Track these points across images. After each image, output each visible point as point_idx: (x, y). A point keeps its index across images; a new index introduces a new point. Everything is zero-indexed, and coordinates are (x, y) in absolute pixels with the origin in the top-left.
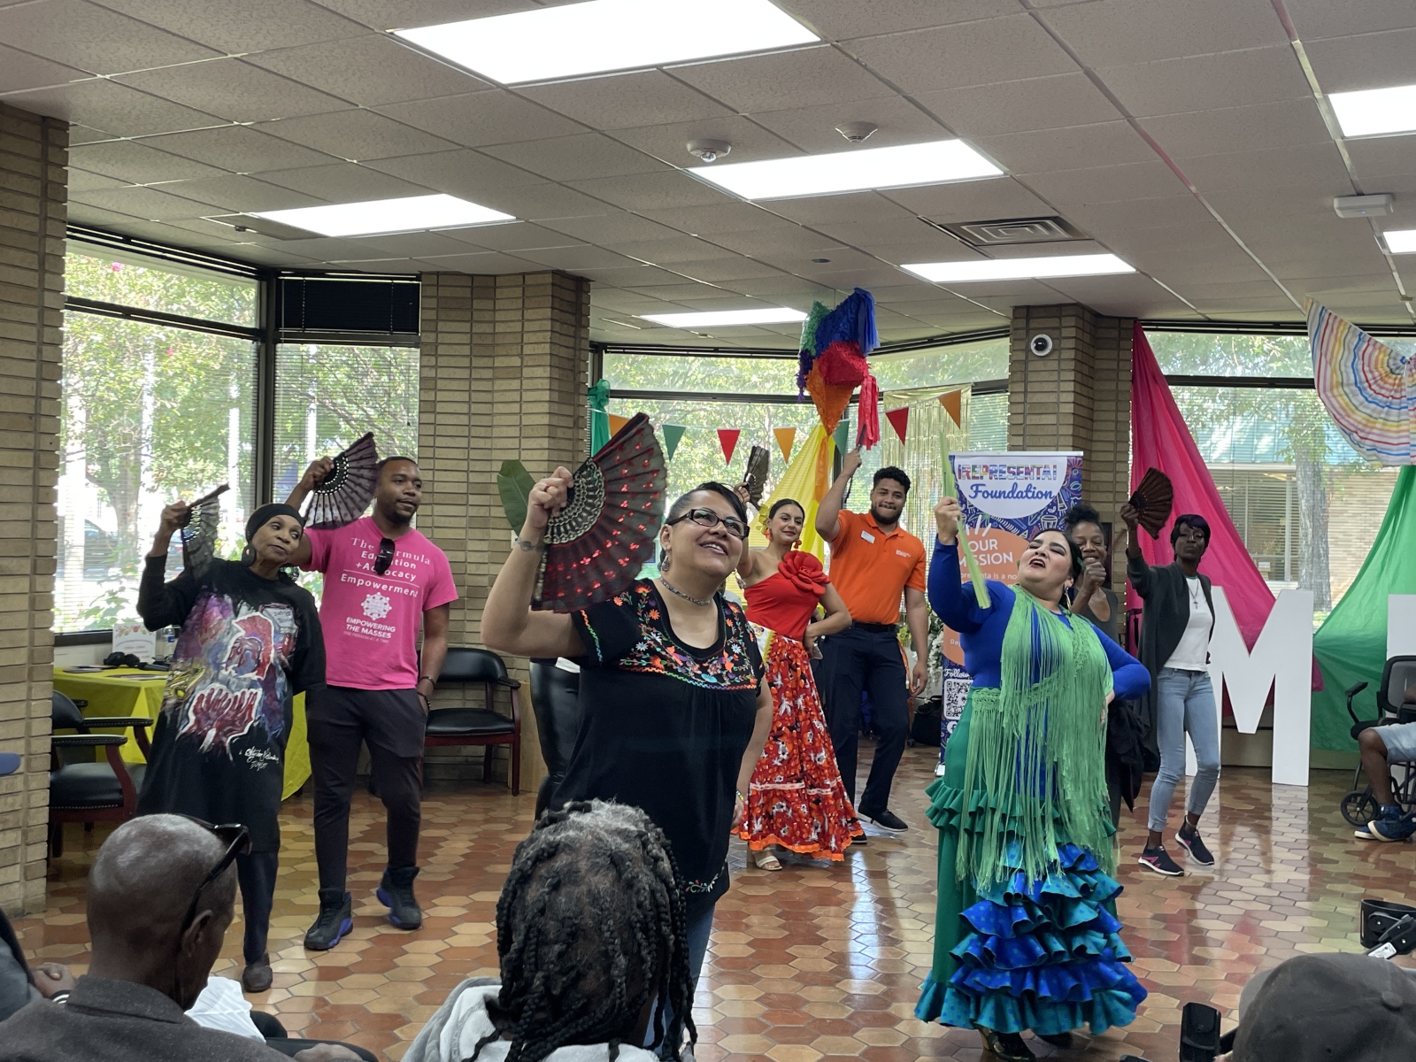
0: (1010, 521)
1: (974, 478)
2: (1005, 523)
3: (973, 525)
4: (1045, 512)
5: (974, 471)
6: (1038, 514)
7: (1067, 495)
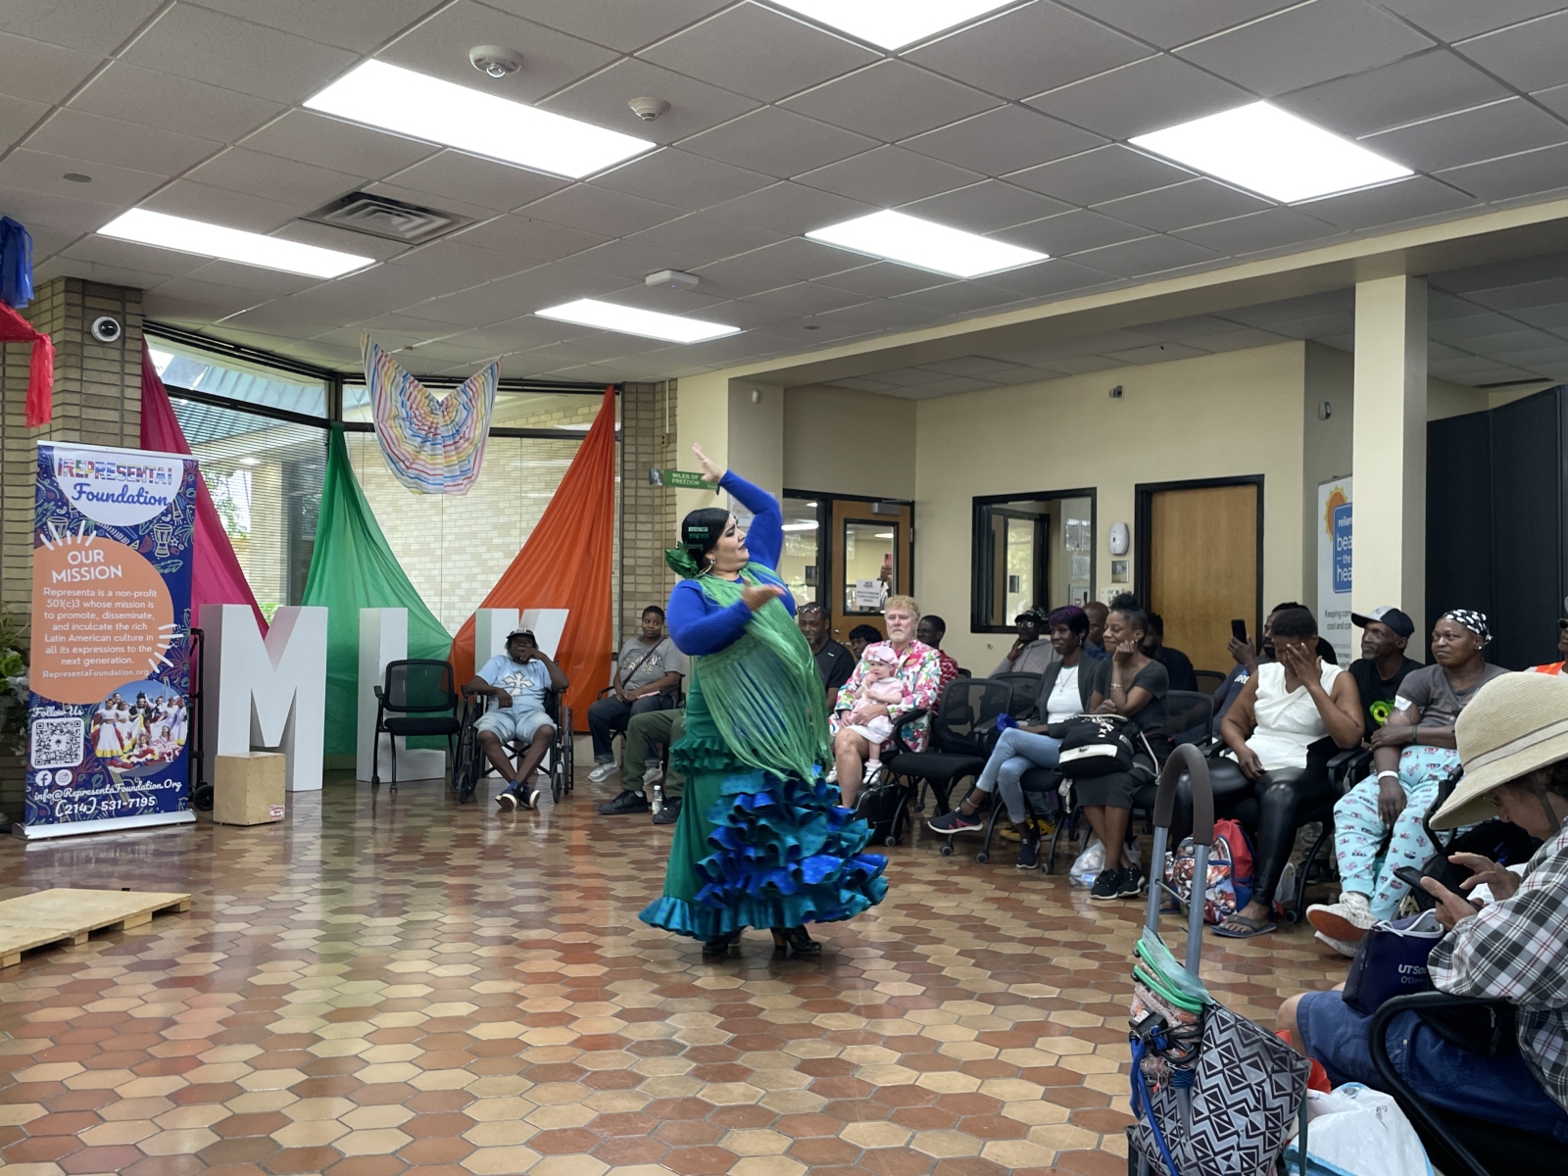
0: (119, 529)
1: (78, 475)
2: (114, 532)
3: (75, 533)
4: (158, 519)
5: (78, 467)
6: (151, 522)
7: (183, 503)
